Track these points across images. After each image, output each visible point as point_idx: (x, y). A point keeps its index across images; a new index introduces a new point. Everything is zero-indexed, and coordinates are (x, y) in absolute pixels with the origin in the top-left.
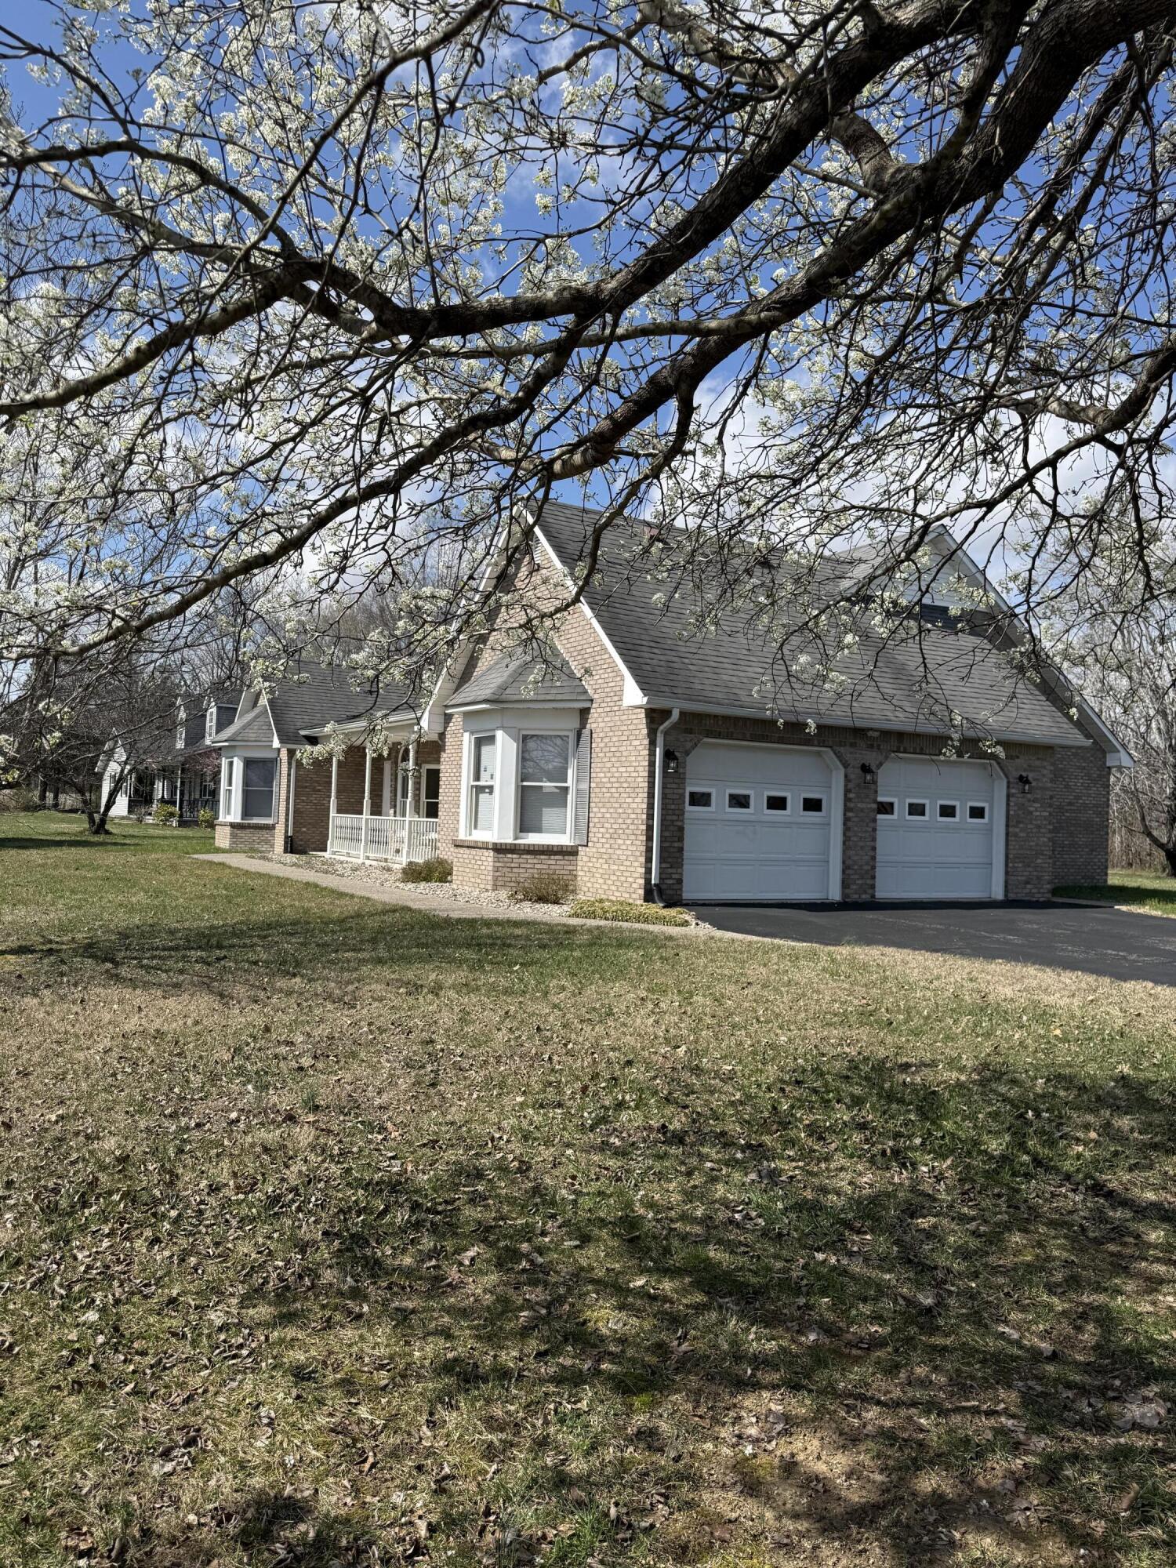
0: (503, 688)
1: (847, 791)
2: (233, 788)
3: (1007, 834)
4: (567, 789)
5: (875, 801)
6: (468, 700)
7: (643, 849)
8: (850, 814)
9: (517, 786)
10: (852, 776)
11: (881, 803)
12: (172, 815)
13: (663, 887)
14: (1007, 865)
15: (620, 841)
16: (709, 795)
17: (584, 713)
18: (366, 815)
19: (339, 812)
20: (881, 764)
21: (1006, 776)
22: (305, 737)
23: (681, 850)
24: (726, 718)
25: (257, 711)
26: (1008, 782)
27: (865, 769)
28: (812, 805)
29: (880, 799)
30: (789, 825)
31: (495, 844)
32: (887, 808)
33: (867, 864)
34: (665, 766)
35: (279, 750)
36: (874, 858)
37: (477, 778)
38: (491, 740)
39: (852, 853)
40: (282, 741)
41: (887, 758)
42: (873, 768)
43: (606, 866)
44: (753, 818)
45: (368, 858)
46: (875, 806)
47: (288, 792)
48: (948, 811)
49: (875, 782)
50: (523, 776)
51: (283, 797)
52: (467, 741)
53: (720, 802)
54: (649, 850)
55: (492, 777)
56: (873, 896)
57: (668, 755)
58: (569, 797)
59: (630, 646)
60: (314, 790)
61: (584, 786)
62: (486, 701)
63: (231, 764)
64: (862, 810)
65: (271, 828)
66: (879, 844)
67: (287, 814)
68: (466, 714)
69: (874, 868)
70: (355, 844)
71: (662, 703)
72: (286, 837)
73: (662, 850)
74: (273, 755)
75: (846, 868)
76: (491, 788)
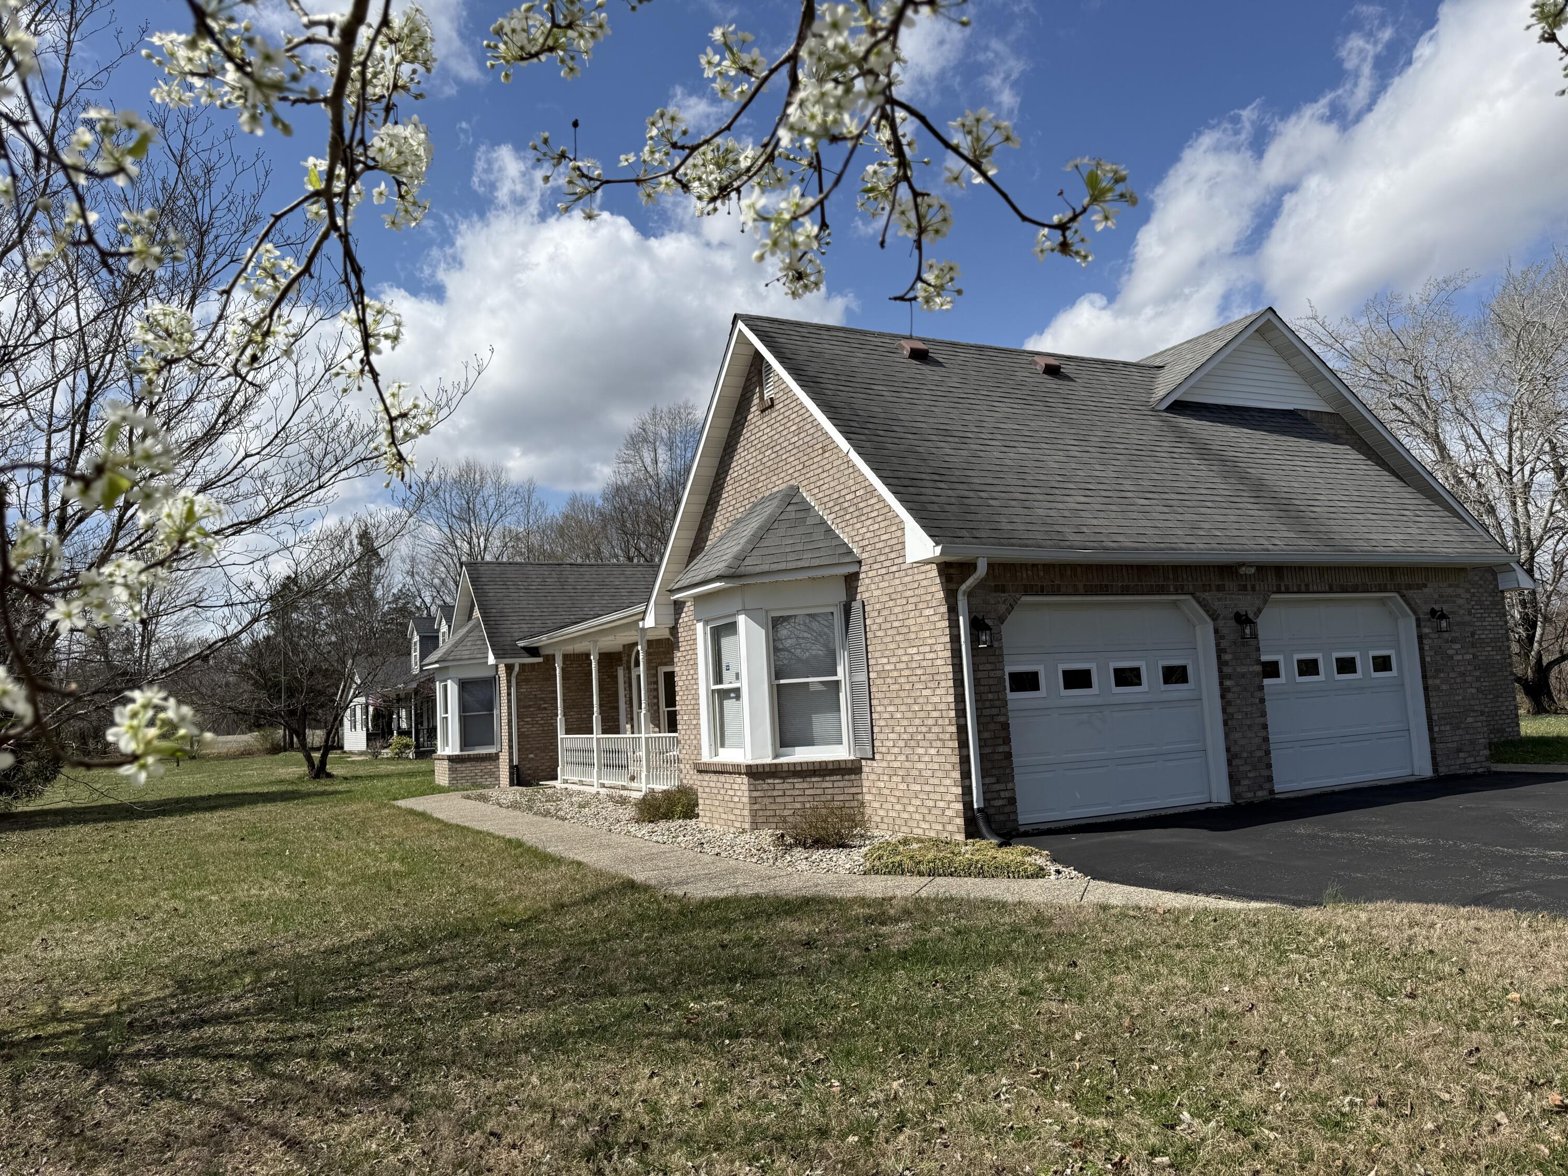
0: (741, 558)
1: (1220, 651)
2: (449, 715)
3: (1426, 689)
4: (837, 683)
5: (1259, 662)
6: (697, 579)
7: (956, 759)
8: (1228, 683)
9: (771, 686)
10: (1224, 631)
11: (1266, 664)
12: (407, 746)
13: (991, 811)
14: (1430, 729)
15: (920, 751)
16: (1036, 674)
17: (852, 580)
18: (597, 735)
19: (568, 732)
20: (1259, 611)
21: (1415, 612)
22: (524, 648)
23: (1009, 755)
24: (1049, 567)
25: (471, 624)
26: (1418, 620)
27: (1242, 620)
28: (1174, 675)
29: (1264, 658)
30: (1147, 705)
31: (749, 767)
32: (1272, 670)
33: (1259, 748)
34: (974, 640)
35: (497, 666)
36: (1266, 740)
37: (719, 679)
38: (731, 628)
39: (1237, 735)
40: (497, 656)
41: (1265, 602)
42: (1251, 616)
43: (903, 786)
44: (1099, 701)
45: (603, 786)
46: (1258, 668)
47: (510, 714)
48: (1346, 666)
49: (1255, 636)
50: (777, 672)
51: (505, 721)
52: (701, 633)
53: (1052, 683)
54: (964, 760)
55: (737, 676)
56: (1272, 792)
57: (977, 625)
58: (842, 696)
59: (907, 482)
60: (540, 708)
61: (862, 677)
62: (719, 578)
63: (445, 687)
64: (1243, 676)
65: (494, 758)
66: (1270, 719)
67: (510, 740)
68: (697, 598)
69: (1268, 753)
70: (588, 768)
71: (961, 553)
72: (512, 767)
73: (983, 758)
74: (493, 673)
75: (1232, 757)
76: (737, 692)
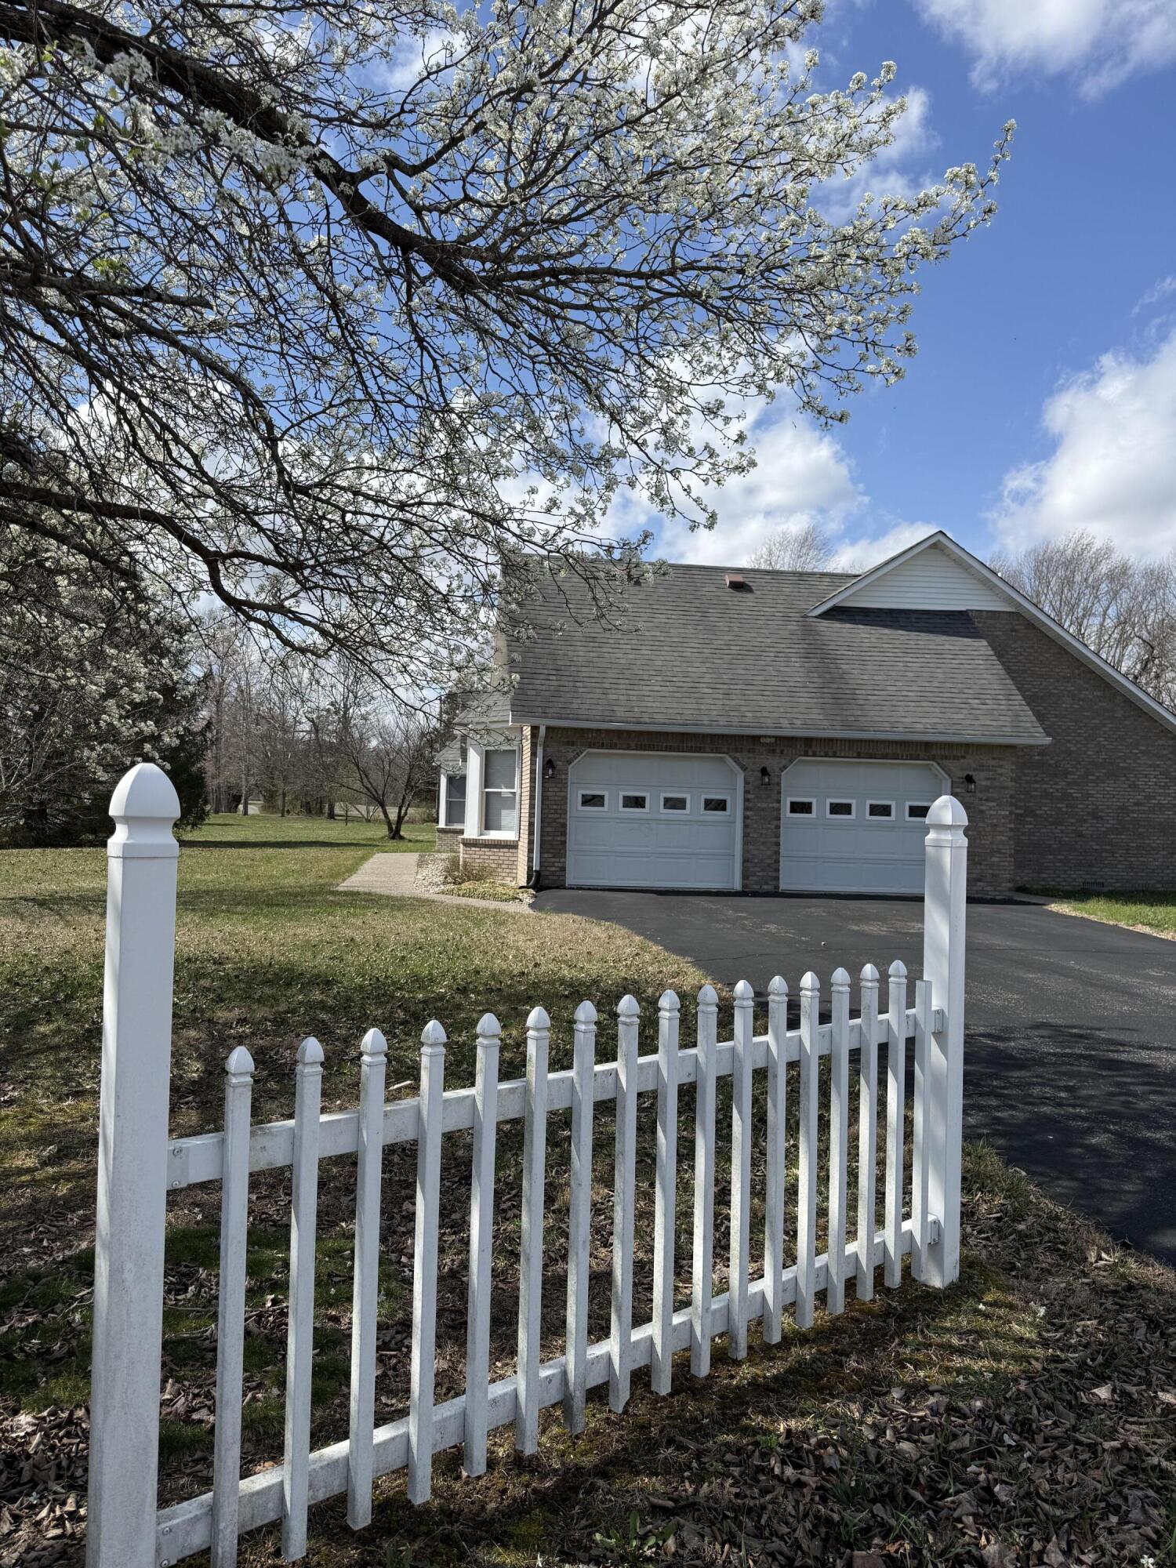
1: (746, 792)
2: (441, 800)
4: (515, 794)
5: (778, 801)
8: (749, 813)
9: (482, 793)
10: (752, 779)
11: (796, 803)
13: (546, 873)
16: (602, 797)
20: (784, 767)
21: (951, 777)
23: (564, 843)
26: (952, 782)
27: (765, 772)
28: (713, 805)
30: (687, 822)
31: (463, 840)
32: (803, 808)
33: (770, 857)
34: (544, 773)
39: (751, 847)
41: (791, 762)
42: (776, 771)
44: (649, 817)
46: (778, 806)
48: (880, 810)
49: (777, 784)
50: (484, 784)
53: (612, 802)
54: (531, 842)
56: (777, 887)
57: (548, 764)
58: (516, 801)
64: (763, 809)
66: (783, 840)
69: (777, 861)
73: (544, 843)
